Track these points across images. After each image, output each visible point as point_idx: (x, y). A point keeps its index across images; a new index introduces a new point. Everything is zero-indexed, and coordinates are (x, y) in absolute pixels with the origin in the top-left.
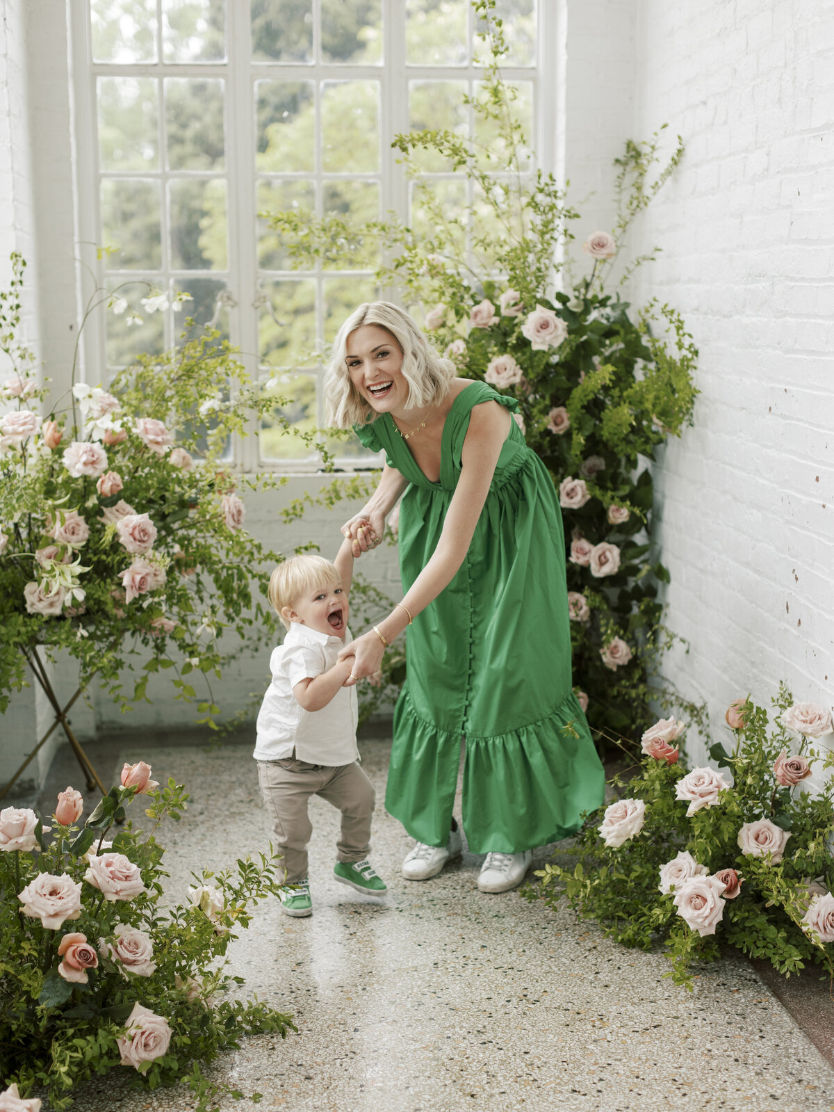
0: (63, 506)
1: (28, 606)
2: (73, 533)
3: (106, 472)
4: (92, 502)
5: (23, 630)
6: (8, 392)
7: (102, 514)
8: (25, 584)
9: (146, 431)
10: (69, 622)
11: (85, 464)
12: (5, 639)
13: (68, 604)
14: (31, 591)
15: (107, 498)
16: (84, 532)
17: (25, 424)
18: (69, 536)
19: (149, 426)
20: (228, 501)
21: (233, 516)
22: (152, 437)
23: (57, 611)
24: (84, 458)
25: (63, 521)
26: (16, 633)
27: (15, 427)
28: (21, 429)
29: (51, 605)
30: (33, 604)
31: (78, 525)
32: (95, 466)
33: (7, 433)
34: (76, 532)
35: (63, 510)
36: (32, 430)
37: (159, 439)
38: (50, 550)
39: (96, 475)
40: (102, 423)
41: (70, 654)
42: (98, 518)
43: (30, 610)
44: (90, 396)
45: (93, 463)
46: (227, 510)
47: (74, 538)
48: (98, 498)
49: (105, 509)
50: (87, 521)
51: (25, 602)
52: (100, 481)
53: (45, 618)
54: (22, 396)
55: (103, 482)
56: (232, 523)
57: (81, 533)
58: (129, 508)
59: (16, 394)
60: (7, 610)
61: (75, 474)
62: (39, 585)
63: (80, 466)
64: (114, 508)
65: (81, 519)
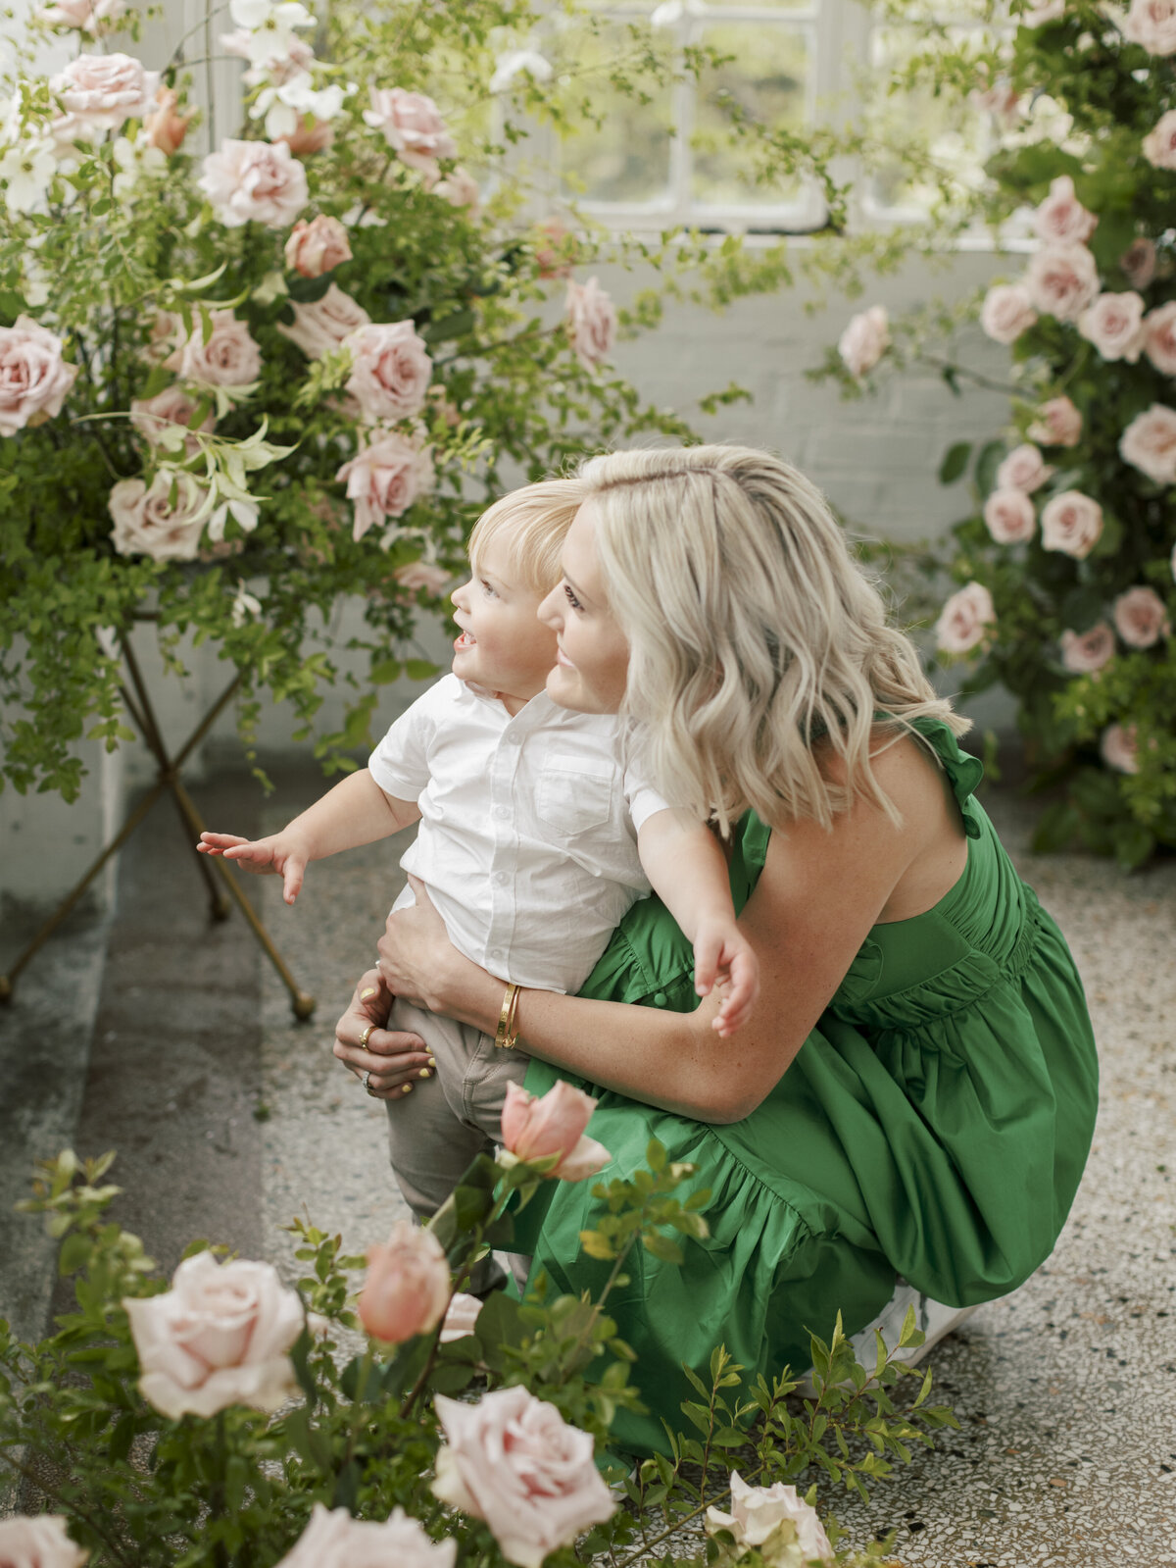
0: (207, 293)
1: (117, 536)
2: (225, 363)
3: (308, 216)
4: (270, 290)
5: (112, 595)
6: (56, 15)
7: (289, 317)
8: (113, 482)
9: (397, 120)
10: (217, 574)
11: (256, 194)
12: (69, 617)
13: (216, 534)
14: (125, 500)
15: (308, 278)
16: (248, 358)
17: (119, 86)
18: (215, 368)
19: (404, 109)
20: (581, 294)
21: (593, 331)
22: (412, 136)
23: (187, 550)
24: (253, 180)
25: (208, 329)
26: (93, 602)
27: (97, 93)
28: (111, 99)
29: (174, 535)
30: (129, 533)
31: (236, 342)
32: (281, 200)
33: (75, 109)
34: (232, 360)
35: (208, 304)
36: (136, 102)
37: (430, 141)
38: (168, 399)
39: (282, 220)
40: (292, 93)
41: (222, 656)
42: (281, 327)
43: (122, 546)
44: (271, 25)
45: (273, 192)
46: (579, 316)
47: (227, 374)
48: (287, 279)
49: (296, 306)
50: (253, 333)
51: (110, 525)
52: (295, 238)
53: (160, 567)
54: (90, 24)
55: (303, 241)
56: (592, 350)
57: (243, 362)
58: (349, 306)
59: (76, 22)
60: (68, 545)
61: (233, 220)
62: (149, 486)
63: (242, 199)
64: (316, 307)
65: (241, 328)
